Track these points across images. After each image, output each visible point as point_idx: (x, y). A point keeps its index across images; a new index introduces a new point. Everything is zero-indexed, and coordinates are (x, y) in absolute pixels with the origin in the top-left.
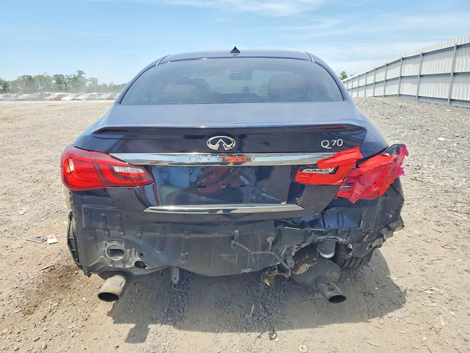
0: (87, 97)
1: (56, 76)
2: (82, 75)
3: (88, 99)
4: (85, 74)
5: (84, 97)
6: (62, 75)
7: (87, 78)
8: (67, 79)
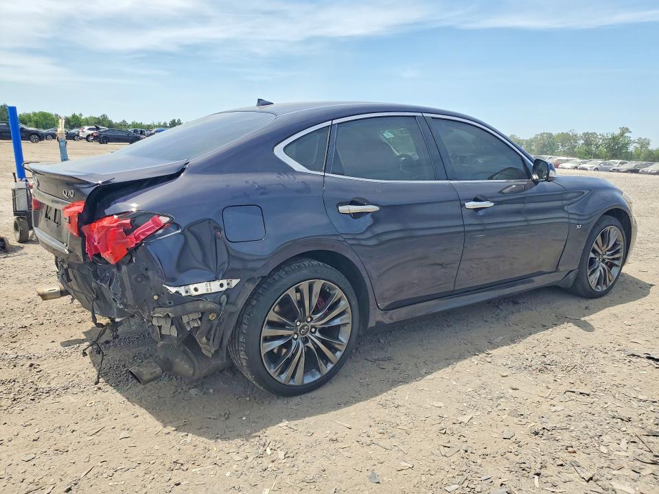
0: (595, 166)
1: (585, 134)
2: (626, 135)
3: (597, 169)
4: (630, 132)
5: (592, 166)
6: (595, 133)
7: (632, 139)
8: (601, 139)
